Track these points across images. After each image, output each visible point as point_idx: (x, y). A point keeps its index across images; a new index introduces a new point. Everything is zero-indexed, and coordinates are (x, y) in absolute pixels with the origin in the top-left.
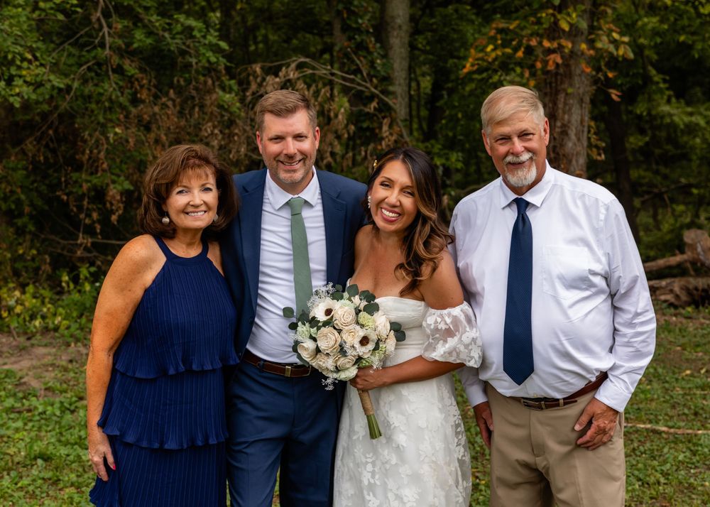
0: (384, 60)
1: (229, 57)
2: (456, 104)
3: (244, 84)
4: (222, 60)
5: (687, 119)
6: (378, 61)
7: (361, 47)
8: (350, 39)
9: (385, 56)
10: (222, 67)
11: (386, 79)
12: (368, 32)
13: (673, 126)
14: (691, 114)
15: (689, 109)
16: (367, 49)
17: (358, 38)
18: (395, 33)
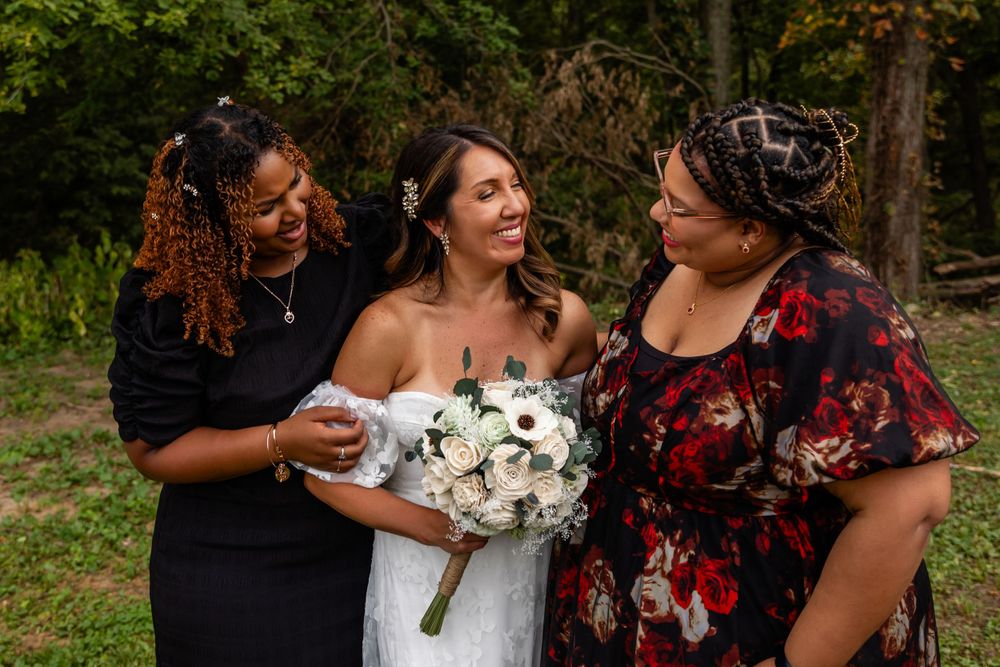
0: (703, 42)
1: (519, 42)
2: (787, 85)
3: (539, 71)
4: (513, 46)
6: (696, 43)
7: (678, 28)
8: (665, 20)
9: (704, 37)
10: (514, 56)
11: (706, 62)
12: (684, 12)
16: (683, 30)
17: (673, 19)
18: (715, 12)
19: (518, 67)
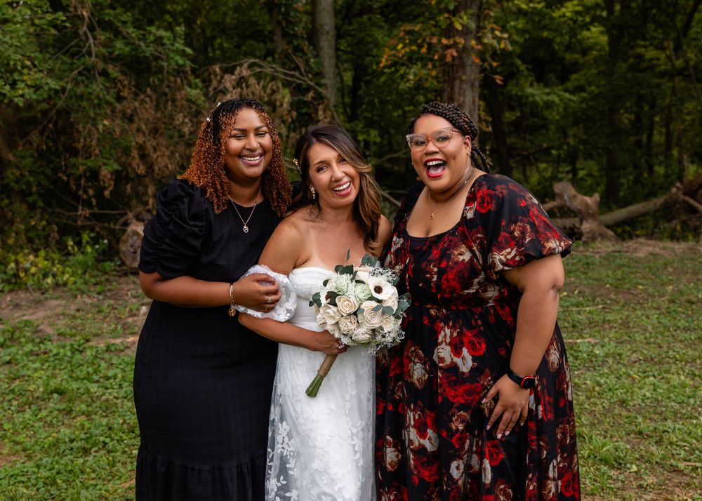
0: (317, 60)
1: (193, 60)
2: (373, 92)
3: (207, 82)
4: (188, 63)
5: (545, 98)
6: (312, 60)
7: (298, 49)
8: (289, 43)
9: (317, 56)
10: (188, 69)
11: (319, 75)
12: (303, 37)
13: (535, 103)
14: (548, 94)
15: (547, 90)
16: (302, 51)
17: (295, 42)
18: (324, 38)
19: (191, 78)
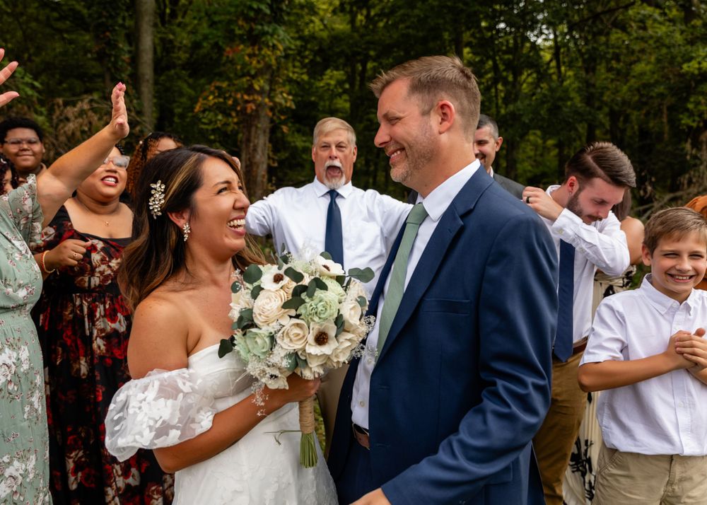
1: (39, 92)
3: (51, 111)
4: (36, 94)
5: (303, 144)
10: (35, 99)
13: (296, 147)
14: (305, 142)
15: (304, 139)
18: (145, 84)
19: (38, 107)
